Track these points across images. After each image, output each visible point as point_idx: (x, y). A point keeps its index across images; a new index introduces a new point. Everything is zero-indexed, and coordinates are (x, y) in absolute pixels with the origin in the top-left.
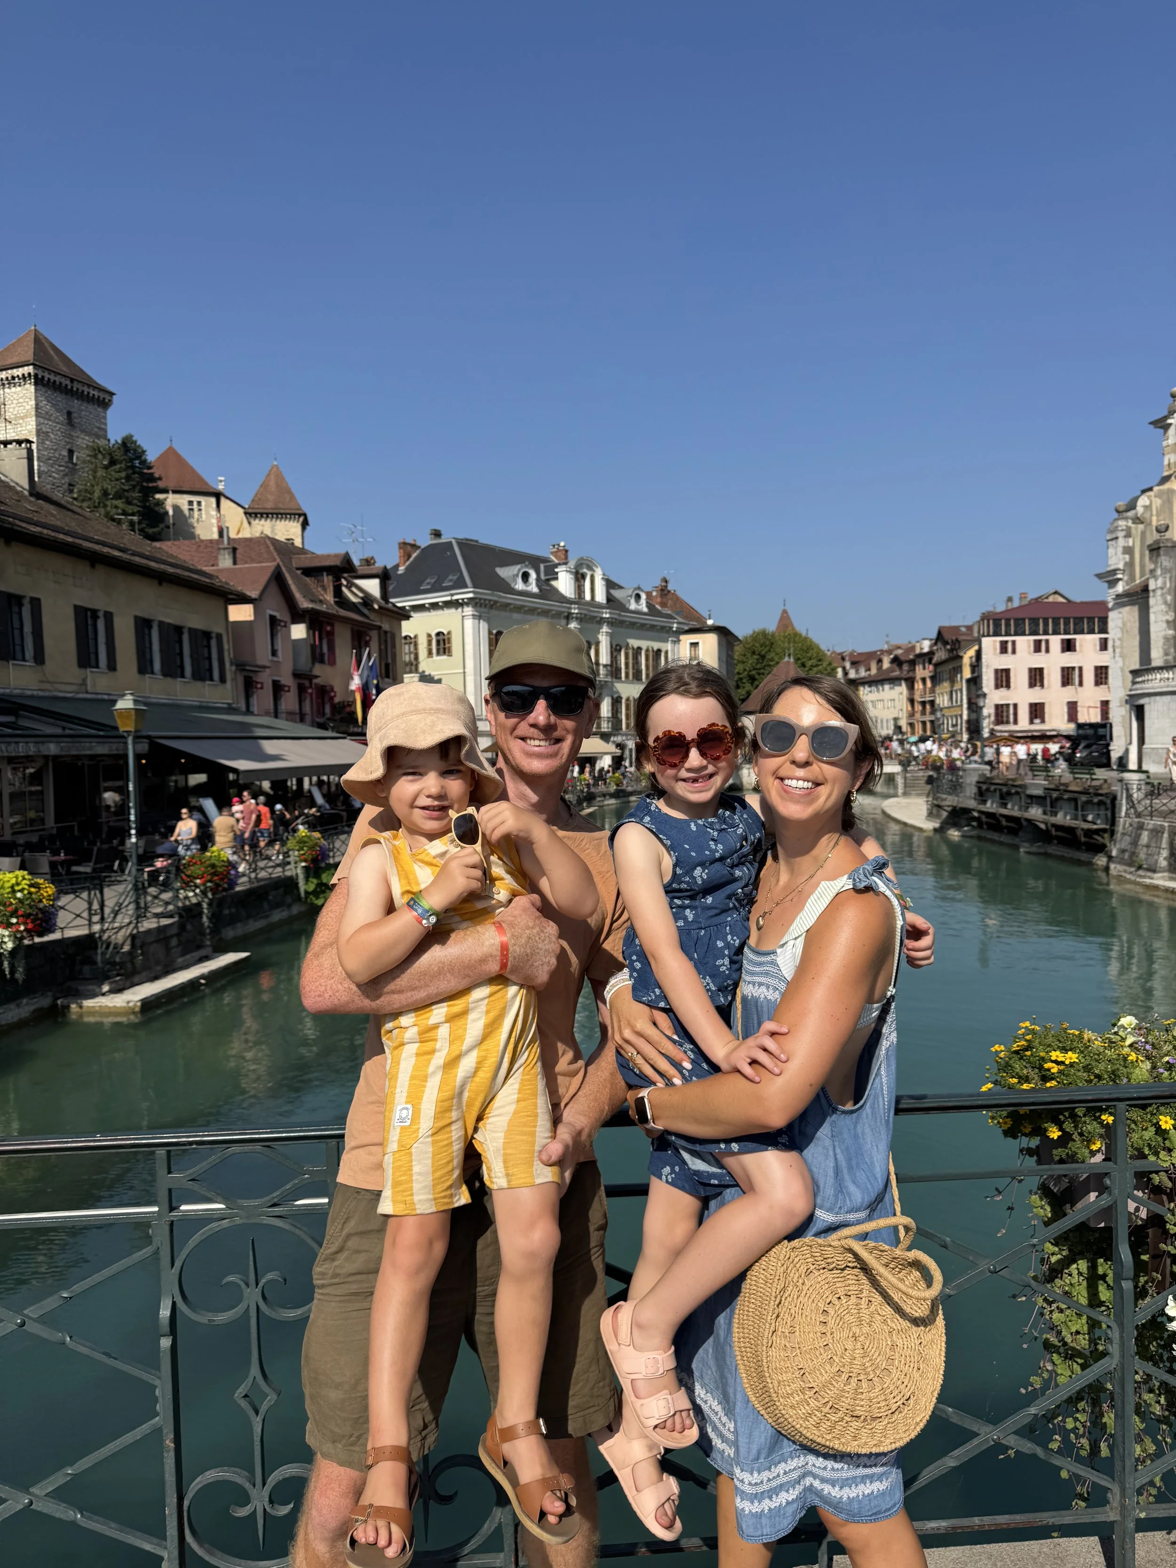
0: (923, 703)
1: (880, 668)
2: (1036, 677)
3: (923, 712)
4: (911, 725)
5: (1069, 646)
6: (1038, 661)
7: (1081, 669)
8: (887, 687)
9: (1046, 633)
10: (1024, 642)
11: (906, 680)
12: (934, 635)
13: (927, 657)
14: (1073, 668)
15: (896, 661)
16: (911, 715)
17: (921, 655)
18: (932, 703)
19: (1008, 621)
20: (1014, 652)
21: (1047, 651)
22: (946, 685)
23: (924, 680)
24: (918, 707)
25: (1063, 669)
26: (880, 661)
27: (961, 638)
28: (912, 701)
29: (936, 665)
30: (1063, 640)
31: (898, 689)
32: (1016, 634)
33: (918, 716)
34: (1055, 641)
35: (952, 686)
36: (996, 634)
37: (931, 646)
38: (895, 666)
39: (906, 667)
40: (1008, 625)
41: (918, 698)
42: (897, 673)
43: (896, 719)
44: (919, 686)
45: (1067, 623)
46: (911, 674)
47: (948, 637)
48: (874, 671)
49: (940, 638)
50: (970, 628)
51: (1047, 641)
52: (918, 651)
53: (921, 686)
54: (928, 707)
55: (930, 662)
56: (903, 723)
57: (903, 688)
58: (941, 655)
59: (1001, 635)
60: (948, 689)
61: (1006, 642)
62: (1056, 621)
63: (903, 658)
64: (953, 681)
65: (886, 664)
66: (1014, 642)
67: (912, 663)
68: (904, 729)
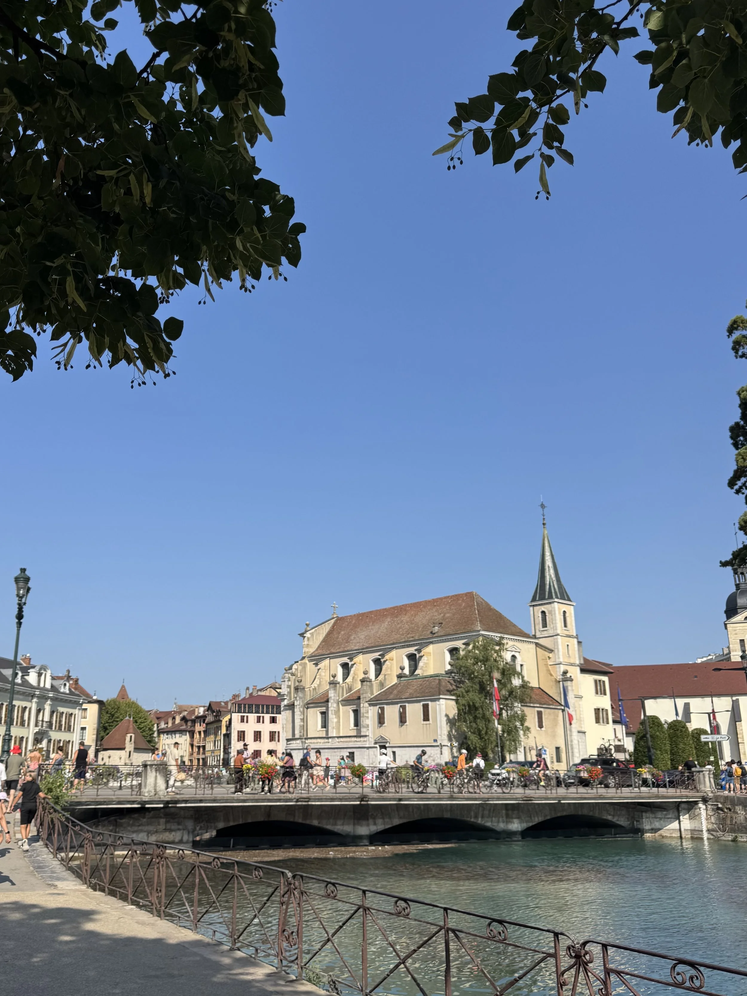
0: (199, 747)
1: (173, 723)
2: (258, 736)
3: (198, 753)
4: (191, 761)
5: (273, 720)
6: (259, 727)
7: (279, 732)
8: (177, 735)
9: (263, 713)
10: (252, 717)
11: (189, 732)
12: (208, 705)
13: (203, 718)
14: (275, 732)
15: (184, 719)
16: (192, 754)
17: (198, 717)
18: (204, 747)
19: (245, 705)
20: (247, 722)
21: (263, 722)
22: (212, 737)
23: (200, 732)
24: (196, 750)
25: (270, 732)
26: (174, 718)
27: (221, 710)
28: (192, 745)
29: (207, 724)
30: (271, 717)
31: (184, 737)
32: (249, 713)
33: (195, 754)
34: (267, 717)
35: (215, 738)
36: (239, 712)
37: (204, 711)
38: (183, 722)
39: (189, 724)
40: (245, 707)
41: (196, 744)
42: (184, 727)
43: (182, 757)
44: (197, 736)
45: (273, 708)
46: (192, 729)
47: (214, 708)
48: (170, 725)
49: (210, 708)
50: (226, 703)
51: (263, 717)
52: (196, 714)
53: (198, 736)
54: (201, 749)
55: (204, 722)
56: (186, 759)
57: (187, 737)
58: (210, 718)
59: (241, 713)
60: (213, 740)
61: (244, 716)
62: (268, 706)
63: (188, 718)
64: (216, 735)
65: (178, 721)
66: (247, 717)
67: (194, 722)
68: (186, 764)
